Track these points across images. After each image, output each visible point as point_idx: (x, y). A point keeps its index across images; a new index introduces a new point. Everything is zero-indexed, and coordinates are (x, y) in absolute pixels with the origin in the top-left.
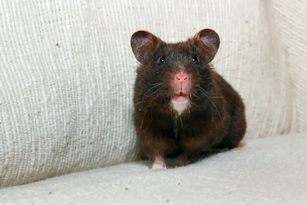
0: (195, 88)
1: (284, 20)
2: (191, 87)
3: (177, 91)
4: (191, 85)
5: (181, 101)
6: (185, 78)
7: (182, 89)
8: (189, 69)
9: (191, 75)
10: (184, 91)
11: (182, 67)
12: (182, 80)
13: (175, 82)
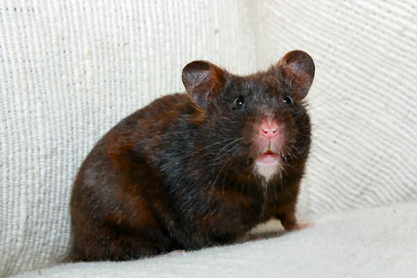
0: (289, 144)
1: (283, 28)
2: (283, 143)
3: (263, 149)
4: (282, 141)
5: (270, 162)
6: (274, 130)
7: (269, 147)
8: (280, 117)
9: (283, 126)
10: (273, 149)
11: (270, 114)
12: (270, 133)
13: (261, 137)
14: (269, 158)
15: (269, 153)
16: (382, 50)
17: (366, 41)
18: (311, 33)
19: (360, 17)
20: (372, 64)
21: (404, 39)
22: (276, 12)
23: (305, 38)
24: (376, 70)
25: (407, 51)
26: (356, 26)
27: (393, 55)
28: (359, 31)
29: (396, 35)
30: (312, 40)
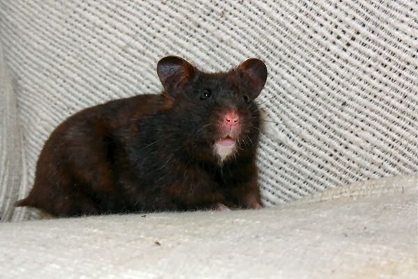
6: (236, 120)
10: (231, 134)
13: (225, 124)
14: (229, 142)
15: (228, 137)
16: (107, 64)
17: (92, 54)
18: (42, 41)
19: (87, 30)
20: (97, 76)
21: (127, 55)
22: (9, 17)
23: (36, 46)
24: (100, 83)
25: (129, 67)
26: (84, 38)
27: (116, 70)
28: (87, 43)
29: (120, 51)
30: (42, 48)
